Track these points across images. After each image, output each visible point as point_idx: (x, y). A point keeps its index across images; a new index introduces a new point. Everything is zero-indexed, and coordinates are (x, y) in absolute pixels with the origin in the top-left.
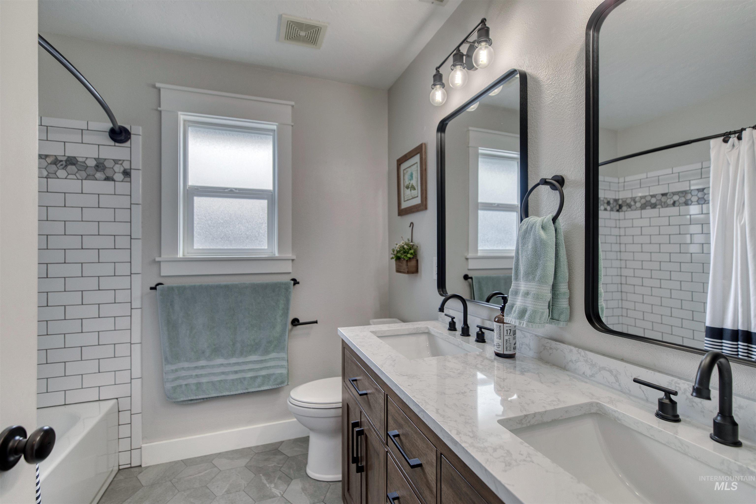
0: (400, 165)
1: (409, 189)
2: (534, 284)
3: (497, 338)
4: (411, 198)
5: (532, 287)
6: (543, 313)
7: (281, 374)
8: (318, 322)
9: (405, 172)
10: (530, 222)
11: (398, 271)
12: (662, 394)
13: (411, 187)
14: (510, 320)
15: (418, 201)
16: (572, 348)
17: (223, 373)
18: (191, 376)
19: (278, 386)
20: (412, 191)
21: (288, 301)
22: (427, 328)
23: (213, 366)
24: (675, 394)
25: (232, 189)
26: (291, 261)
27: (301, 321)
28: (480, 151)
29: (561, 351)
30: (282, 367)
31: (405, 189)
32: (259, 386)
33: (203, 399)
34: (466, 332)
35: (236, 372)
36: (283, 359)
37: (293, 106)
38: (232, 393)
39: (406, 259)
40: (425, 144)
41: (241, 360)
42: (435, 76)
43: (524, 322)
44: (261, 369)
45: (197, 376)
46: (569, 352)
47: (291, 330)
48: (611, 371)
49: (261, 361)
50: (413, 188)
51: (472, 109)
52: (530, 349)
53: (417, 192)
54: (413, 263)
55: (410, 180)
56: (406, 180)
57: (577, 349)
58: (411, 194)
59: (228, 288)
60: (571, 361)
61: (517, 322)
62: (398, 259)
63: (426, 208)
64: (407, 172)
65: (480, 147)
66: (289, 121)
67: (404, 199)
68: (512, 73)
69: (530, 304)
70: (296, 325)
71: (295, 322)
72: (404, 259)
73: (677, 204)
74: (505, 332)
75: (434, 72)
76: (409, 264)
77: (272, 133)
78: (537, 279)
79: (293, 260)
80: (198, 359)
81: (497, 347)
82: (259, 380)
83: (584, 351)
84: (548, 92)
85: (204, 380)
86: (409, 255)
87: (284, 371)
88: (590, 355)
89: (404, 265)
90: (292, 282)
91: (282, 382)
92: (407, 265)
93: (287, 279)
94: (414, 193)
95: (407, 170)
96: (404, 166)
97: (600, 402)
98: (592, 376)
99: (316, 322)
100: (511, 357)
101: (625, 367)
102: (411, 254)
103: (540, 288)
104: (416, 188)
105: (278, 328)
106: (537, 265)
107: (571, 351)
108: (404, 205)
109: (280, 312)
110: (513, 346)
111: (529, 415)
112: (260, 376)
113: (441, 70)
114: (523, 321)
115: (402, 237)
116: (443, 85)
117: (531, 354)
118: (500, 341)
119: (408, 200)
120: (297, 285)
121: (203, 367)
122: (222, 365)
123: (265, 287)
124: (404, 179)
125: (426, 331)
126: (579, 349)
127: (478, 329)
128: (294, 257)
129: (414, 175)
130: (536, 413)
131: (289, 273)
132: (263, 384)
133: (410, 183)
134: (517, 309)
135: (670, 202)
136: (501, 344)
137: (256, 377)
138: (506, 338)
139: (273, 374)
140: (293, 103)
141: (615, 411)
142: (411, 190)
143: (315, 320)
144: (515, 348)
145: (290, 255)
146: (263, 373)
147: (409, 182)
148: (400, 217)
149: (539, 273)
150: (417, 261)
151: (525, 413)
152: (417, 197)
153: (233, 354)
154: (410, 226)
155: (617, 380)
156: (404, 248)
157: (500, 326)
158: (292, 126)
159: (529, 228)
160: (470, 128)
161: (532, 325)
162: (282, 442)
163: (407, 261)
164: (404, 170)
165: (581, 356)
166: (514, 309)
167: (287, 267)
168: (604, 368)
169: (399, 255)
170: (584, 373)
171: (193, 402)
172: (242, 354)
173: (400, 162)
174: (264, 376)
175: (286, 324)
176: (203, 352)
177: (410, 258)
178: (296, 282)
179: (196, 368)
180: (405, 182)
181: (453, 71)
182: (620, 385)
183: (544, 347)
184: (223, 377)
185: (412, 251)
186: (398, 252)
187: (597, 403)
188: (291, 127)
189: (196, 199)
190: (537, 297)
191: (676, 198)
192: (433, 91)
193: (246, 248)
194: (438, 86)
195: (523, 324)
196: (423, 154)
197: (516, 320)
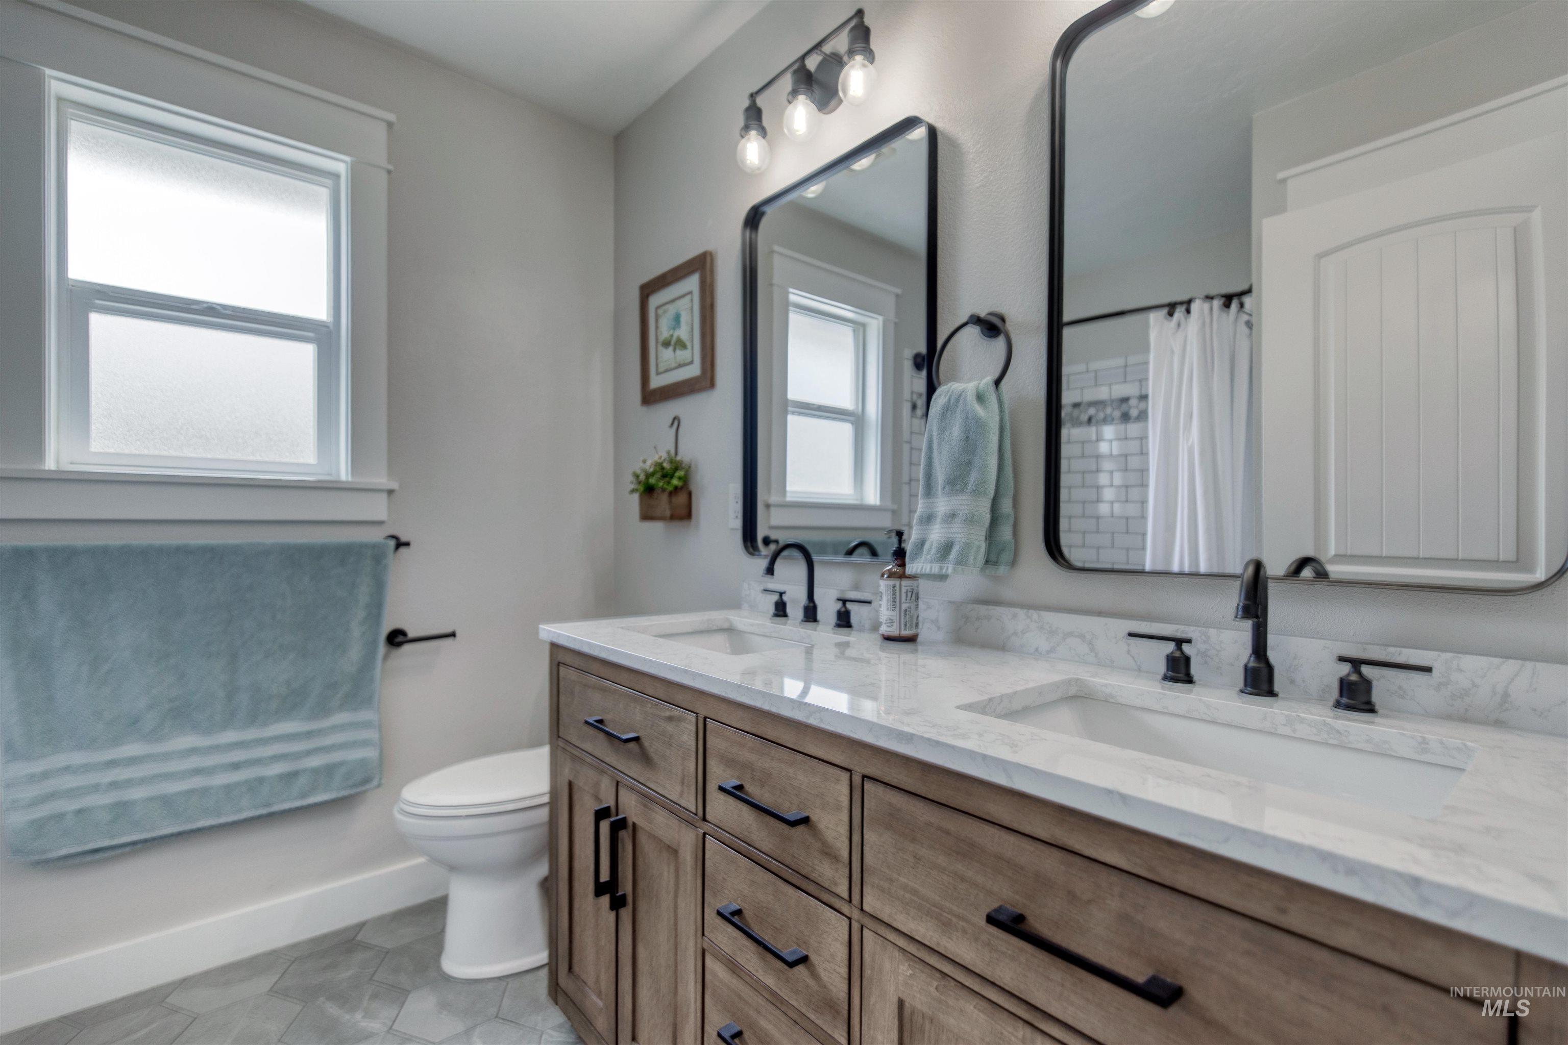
0: (648, 296)
1: (671, 349)
2: (964, 497)
3: (888, 609)
4: (673, 365)
5: (962, 503)
6: (979, 547)
7: (363, 762)
8: (458, 634)
9: (660, 311)
10: (954, 391)
11: (646, 516)
12: (1170, 647)
13: (676, 344)
14: (920, 567)
15: (694, 371)
16: (1017, 610)
17: (198, 772)
18: (95, 788)
19: (353, 791)
20: (678, 352)
21: (379, 587)
22: (728, 620)
23: (167, 757)
24: (1189, 641)
25: (214, 306)
26: (384, 496)
27: (411, 634)
28: (793, 298)
29: (998, 619)
30: (365, 743)
31: (660, 348)
32: (304, 796)
33: (134, 843)
34: (811, 614)
35: (236, 766)
36: (367, 725)
37: (390, 125)
38: (223, 820)
39: (670, 488)
40: (711, 254)
41: (251, 734)
42: (747, 110)
43: (949, 565)
44: (309, 753)
45: (114, 785)
46: (1011, 619)
47: (386, 657)
48: (1082, 637)
49: (309, 735)
50: (681, 344)
51: (813, 192)
52: (939, 628)
53: (694, 352)
54: (681, 499)
55: (674, 329)
56: (662, 328)
57: (1025, 611)
58: (675, 357)
59: (213, 554)
60: (1015, 633)
61: (935, 568)
62: (649, 490)
63: (712, 385)
64: (665, 312)
65: (792, 288)
66: (381, 159)
67: (657, 370)
68: (910, 123)
69: (958, 532)
70: (400, 644)
71: (396, 638)
72: (663, 490)
73: (1094, 421)
74: (904, 596)
75: (746, 103)
76: (674, 500)
77: (329, 182)
78: (969, 488)
79: (390, 492)
80: (116, 741)
81: (887, 626)
82: (302, 781)
83: (1038, 611)
84: (976, 166)
85: (137, 794)
86: (675, 482)
87: (370, 753)
88: (1050, 617)
89: (662, 503)
90: (392, 543)
91: (367, 780)
92: (670, 502)
93: (375, 536)
94: (683, 355)
95: (664, 308)
96: (655, 301)
97: (1080, 677)
98: (1052, 650)
99: (453, 635)
100: (911, 640)
101: (1106, 624)
102: (680, 478)
103: (975, 504)
104: (689, 345)
105: (355, 653)
106: (970, 463)
107: (1015, 616)
108: (656, 382)
109: (361, 614)
110: (915, 621)
111: (995, 698)
112: (304, 771)
113: (760, 101)
114: (946, 565)
115: (655, 448)
116: (763, 132)
117: (940, 636)
118: (894, 613)
119: (667, 371)
120: (403, 550)
121: (132, 761)
122: (194, 751)
123: (318, 553)
124: (657, 328)
125: (726, 625)
126: (1029, 609)
127: (839, 605)
128: (394, 485)
129: (684, 318)
130: (1003, 695)
131: (381, 523)
132: (313, 789)
133: (672, 336)
134: (935, 545)
135: (1084, 418)
136: (896, 619)
137: (294, 775)
138: (904, 606)
139: (342, 764)
140: (391, 117)
141: (1106, 685)
142: (675, 350)
143: (449, 630)
144: (917, 625)
145: (382, 480)
146: (315, 762)
147: (671, 332)
148: (644, 409)
149: (973, 477)
150: (690, 494)
151: (986, 697)
152: (691, 362)
153: (227, 723)
154: (672, 424)
155: (1092, 649)
156: (663, 468)
157: (894, 586)
158: (389, 172)
159: (952, 402)
160: (776, 248)
161: (962, 569)
162: (361, 925)
163: (671, 494)
164: (657, 308)
165: (1032, 621)
166: (926, 547)
167: (377, 509)
168: (1071, 634)
169: (652, 481)
170: (1037, 650)
171: (98, 856)
172: (253, 719)
173: (648, 290)
174: (315, 771)
175: (374, 642)
176: (136, 721)
177: (676, 488)
178: (401, 544)
179: (112, 764)
180: (659, 333)
181: (791, 106)
182: (1096, 656)
183: (964, 620)
184: (197, 782)
185: (680, 473)
186: (648, 475)
187: (1078, 679)
188: (384, 176)
189: (95, 319)
190: (971, 520)
191: (1092, 411)
192: (743, 141)
193: (251, 458)
194: (753, 133)
195: (947, 569)
196: (708, 273)
197: (934, 565)
